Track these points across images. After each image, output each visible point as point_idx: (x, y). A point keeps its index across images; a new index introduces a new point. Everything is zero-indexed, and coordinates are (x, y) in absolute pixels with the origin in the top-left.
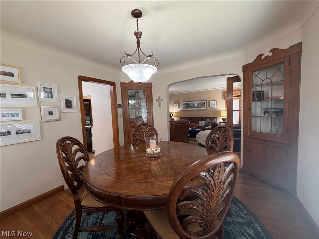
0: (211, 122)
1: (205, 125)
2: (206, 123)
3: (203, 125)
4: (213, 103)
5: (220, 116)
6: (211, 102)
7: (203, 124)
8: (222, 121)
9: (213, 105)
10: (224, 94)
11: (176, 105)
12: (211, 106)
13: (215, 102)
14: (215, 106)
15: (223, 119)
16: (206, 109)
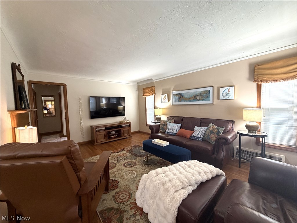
0: (216, 131)
1: (204, 136)
2: (207, 133)
3: (199, 136)
4: (227, 91)
5: (241, 118)
6: (222, 90)
7: (200, 134)
8: (246, 132)
9: (227, 95)
10: (254, 69)
11: (165, 97)
12: (222, 97)
13: (232, 89)
14: (232, 97)
15: (247, 127)
16: (213, 104)
